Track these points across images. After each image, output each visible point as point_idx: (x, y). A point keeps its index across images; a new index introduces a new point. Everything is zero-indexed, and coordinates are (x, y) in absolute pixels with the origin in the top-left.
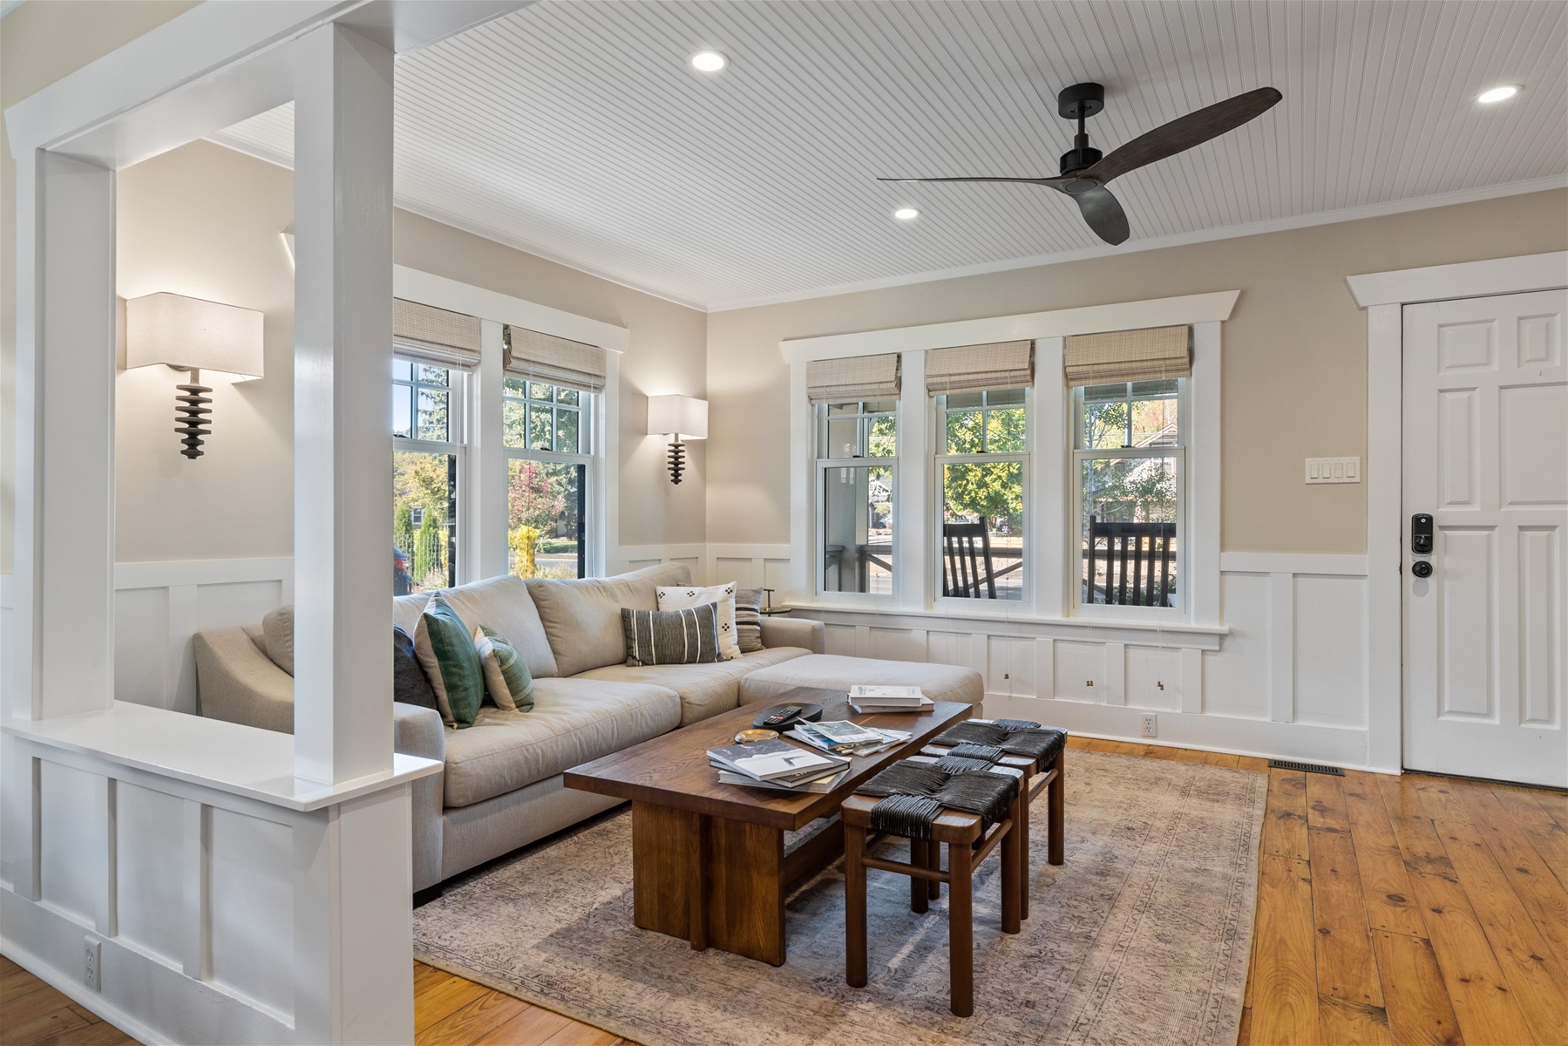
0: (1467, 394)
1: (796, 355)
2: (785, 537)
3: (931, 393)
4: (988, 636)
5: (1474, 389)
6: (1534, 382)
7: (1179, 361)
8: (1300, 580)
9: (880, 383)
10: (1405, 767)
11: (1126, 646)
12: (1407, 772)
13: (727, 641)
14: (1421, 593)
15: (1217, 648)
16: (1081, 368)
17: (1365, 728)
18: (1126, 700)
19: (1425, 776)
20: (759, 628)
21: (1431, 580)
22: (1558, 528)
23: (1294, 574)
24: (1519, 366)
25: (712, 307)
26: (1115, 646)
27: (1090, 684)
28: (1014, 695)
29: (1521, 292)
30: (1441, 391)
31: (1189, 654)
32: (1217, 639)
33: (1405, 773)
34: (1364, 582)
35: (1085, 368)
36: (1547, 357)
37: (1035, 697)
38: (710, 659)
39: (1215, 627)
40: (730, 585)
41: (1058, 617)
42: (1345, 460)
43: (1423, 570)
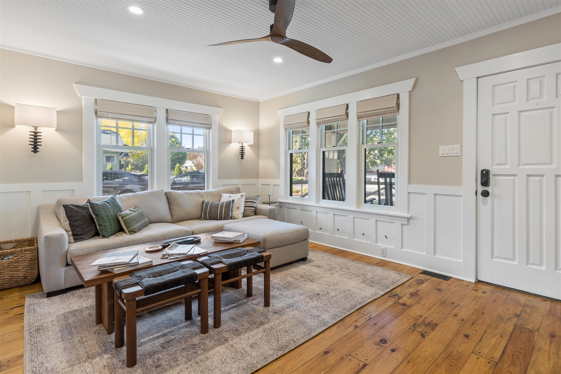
0: (505, 115)
1: (281, 114)
2: (278, 178)
3: (319, 126)
4: (334, 214)
5: (508, 113)
6: (534, 108)
7: (393, 108)
8: (437, 197)
9: (303, 122)
10: (478, 279)
11: (376, 221)
12: (479, 282)
13: (238, 213)
14: (485, 204)
15: (406, 223)
16: (361, 114)
17: (461, 261)
18: (376, 242)
19: (486, 284)
20: (254, 208)
21: (489, 198)
22: (545, 176)
23: (435, 194)
24: (528, 101)
25: (261, 100)
26: (373, 220)
27: (363, 234)
28: (342, 237)
29: (528, 67)
30: (494, 115)
31: (398, 224)
32: (406, 220)
33: (478, 282)
34: (462, 198)
35: (363, 113)
36: (541, 97)
37: (347, 238)
38: (227, 219)
39: (406, 215)
40: (242, 194)
41: (354, 208)
42: (454, 146)
43: (486, 194)
